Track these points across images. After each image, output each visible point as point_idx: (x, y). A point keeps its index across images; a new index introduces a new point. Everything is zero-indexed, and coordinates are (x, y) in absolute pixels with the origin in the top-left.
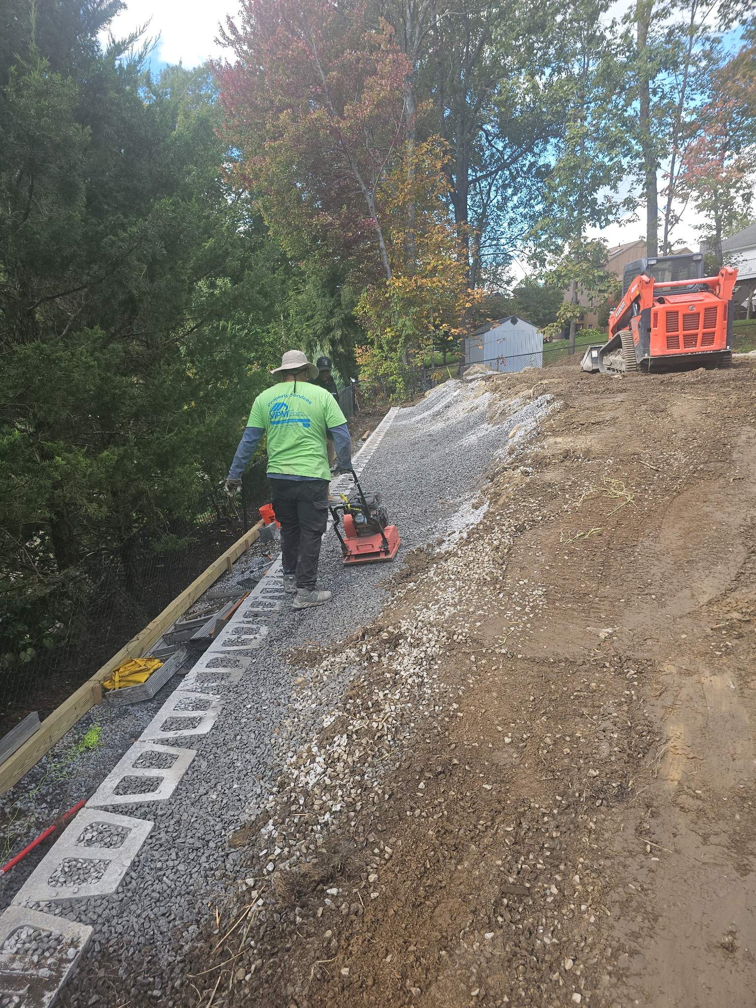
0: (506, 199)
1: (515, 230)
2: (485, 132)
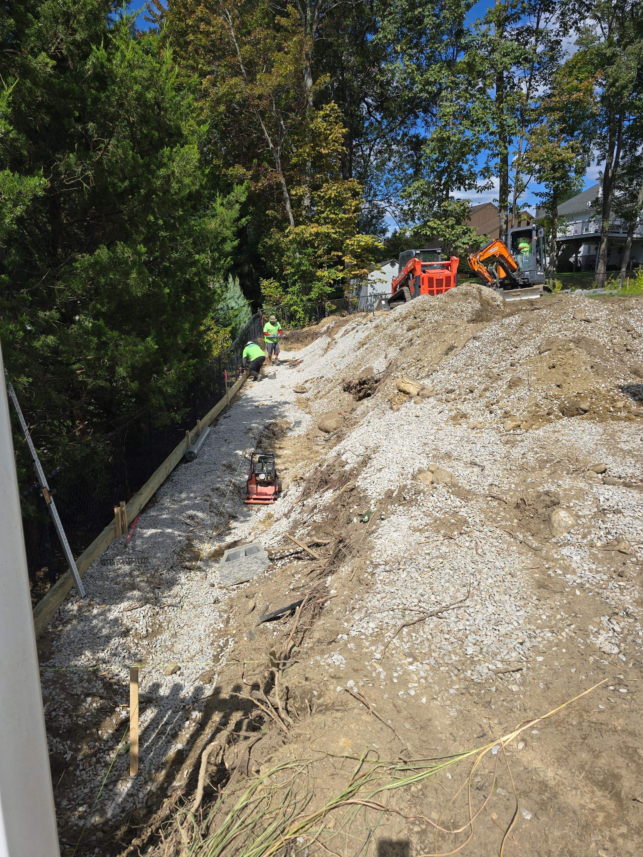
2: (366, 103)
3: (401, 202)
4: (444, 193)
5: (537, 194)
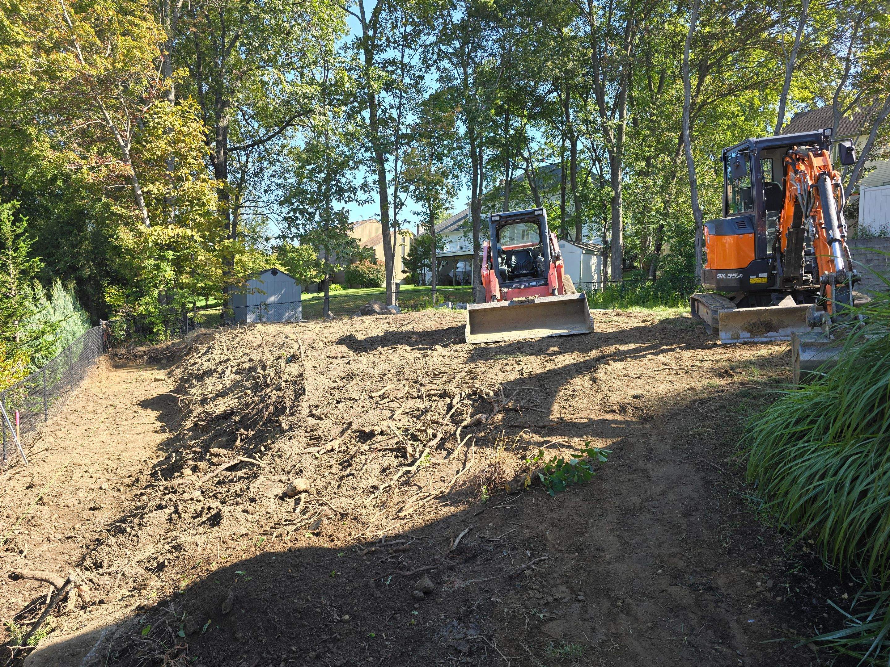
0: (261, 170)
1: (273, 196)
2: (242, 111)
5: (414, 213)
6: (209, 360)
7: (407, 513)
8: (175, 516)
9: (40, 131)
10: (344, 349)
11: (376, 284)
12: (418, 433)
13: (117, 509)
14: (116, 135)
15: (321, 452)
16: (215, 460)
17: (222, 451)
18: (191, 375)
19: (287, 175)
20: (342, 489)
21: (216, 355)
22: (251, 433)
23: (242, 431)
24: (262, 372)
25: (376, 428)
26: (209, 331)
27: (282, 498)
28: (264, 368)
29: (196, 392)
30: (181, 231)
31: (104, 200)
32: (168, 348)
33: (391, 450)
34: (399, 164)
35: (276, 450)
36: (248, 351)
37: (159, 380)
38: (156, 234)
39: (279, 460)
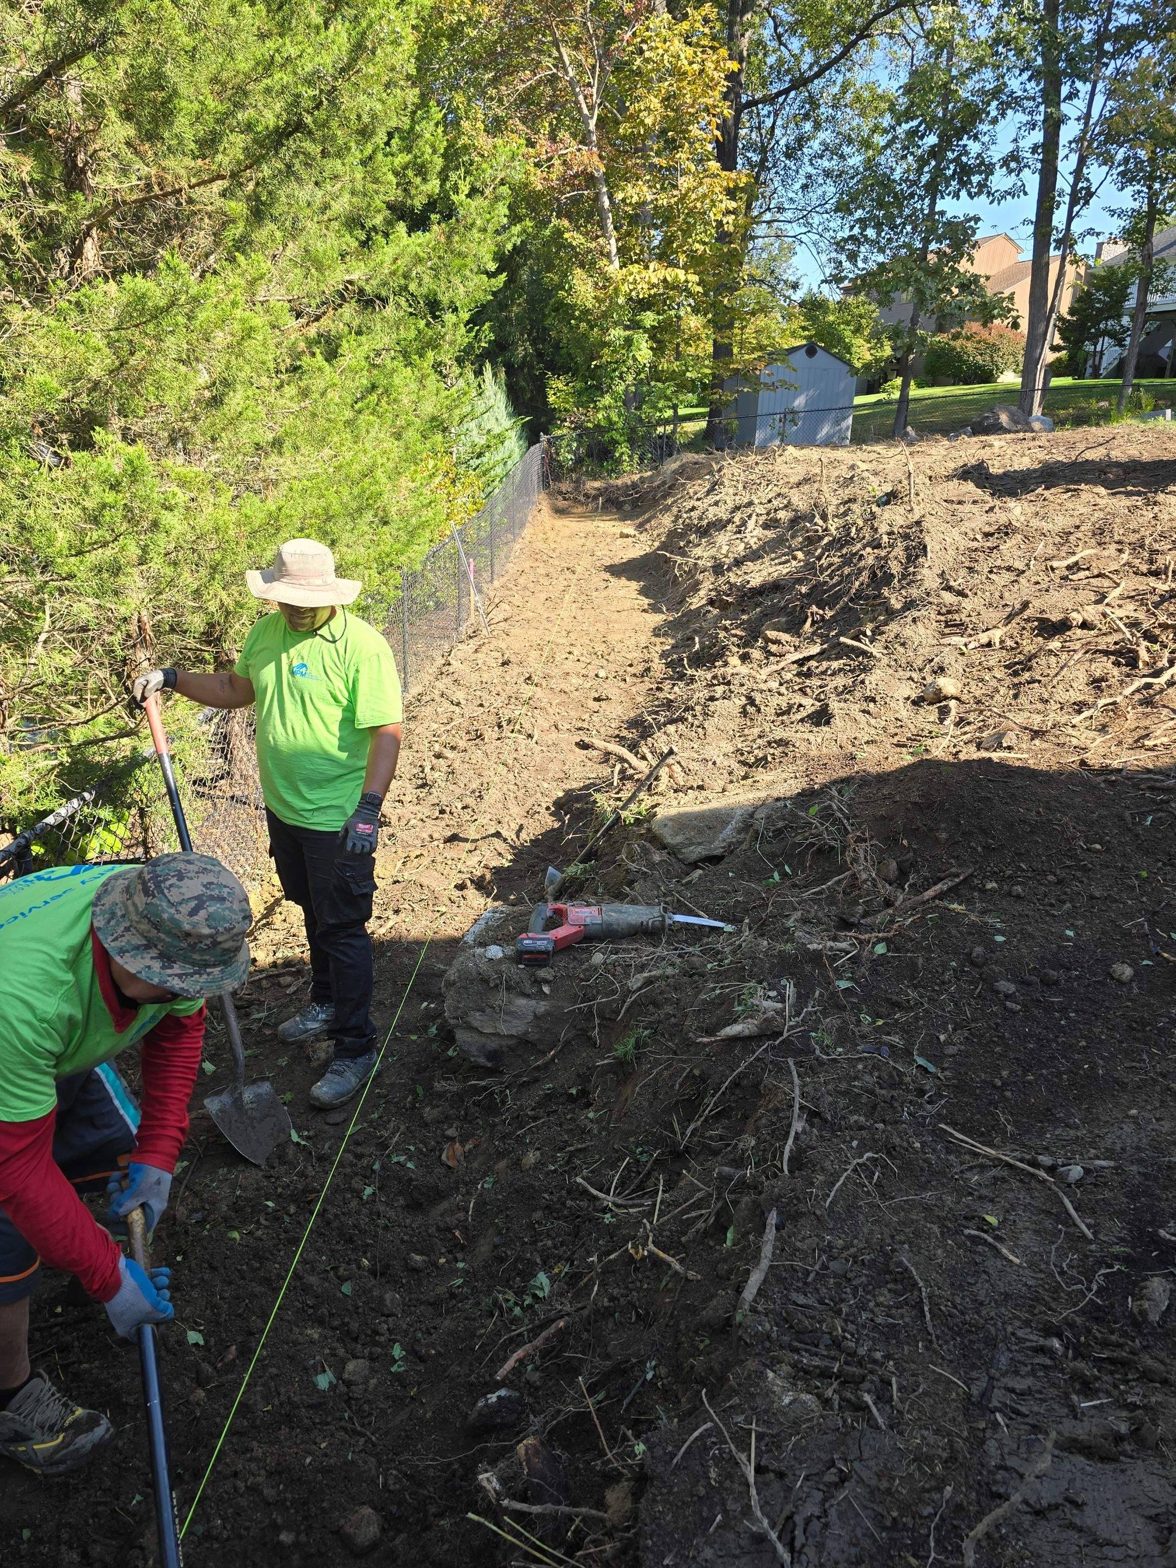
0: (801, 141)
2: (774, 18)
3: (832, 225)
4: (927, 201)
5: (1113, 213)
6: (716, 504)
7: (1158, 742)
8: (751, 709)
9: (469, 100)
10: (970, 486)
11: (986, 376)
12: (1157, 631)
13: (628, 704)
14: (576, 95)
15: (971, 646)
16: (773, 648)
17: (785, 637)
18: (689, 527)
19: (847, 150)
20: (1022, 699)
21: (728, 495)
22: (829, 614)
23: (814, 608)
24: (820, 522)
25: (1074, 615)
26: (701, 457)
27: (917, 703)
28: (824, 517)
29: (702, 553)
30: (670, 274)
31: (555, 221)
32: (634, 485)
33: (1106, 653)
34: (1099, 99)
35: (892, 635)
36: (783, 491)
37: (627, 536)
38: (631, 279)
39: (901, 649)
